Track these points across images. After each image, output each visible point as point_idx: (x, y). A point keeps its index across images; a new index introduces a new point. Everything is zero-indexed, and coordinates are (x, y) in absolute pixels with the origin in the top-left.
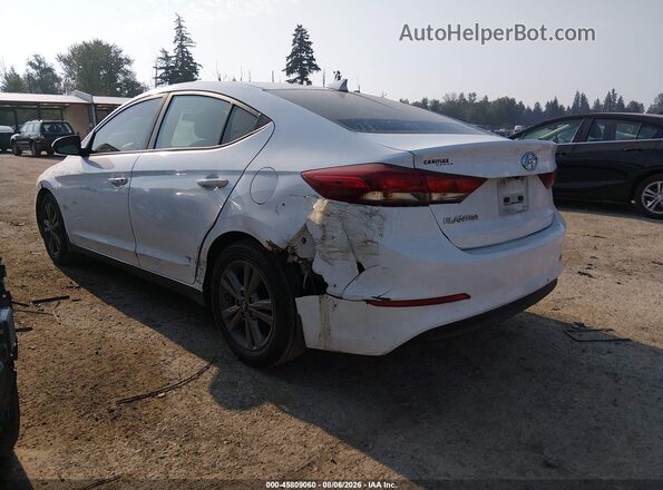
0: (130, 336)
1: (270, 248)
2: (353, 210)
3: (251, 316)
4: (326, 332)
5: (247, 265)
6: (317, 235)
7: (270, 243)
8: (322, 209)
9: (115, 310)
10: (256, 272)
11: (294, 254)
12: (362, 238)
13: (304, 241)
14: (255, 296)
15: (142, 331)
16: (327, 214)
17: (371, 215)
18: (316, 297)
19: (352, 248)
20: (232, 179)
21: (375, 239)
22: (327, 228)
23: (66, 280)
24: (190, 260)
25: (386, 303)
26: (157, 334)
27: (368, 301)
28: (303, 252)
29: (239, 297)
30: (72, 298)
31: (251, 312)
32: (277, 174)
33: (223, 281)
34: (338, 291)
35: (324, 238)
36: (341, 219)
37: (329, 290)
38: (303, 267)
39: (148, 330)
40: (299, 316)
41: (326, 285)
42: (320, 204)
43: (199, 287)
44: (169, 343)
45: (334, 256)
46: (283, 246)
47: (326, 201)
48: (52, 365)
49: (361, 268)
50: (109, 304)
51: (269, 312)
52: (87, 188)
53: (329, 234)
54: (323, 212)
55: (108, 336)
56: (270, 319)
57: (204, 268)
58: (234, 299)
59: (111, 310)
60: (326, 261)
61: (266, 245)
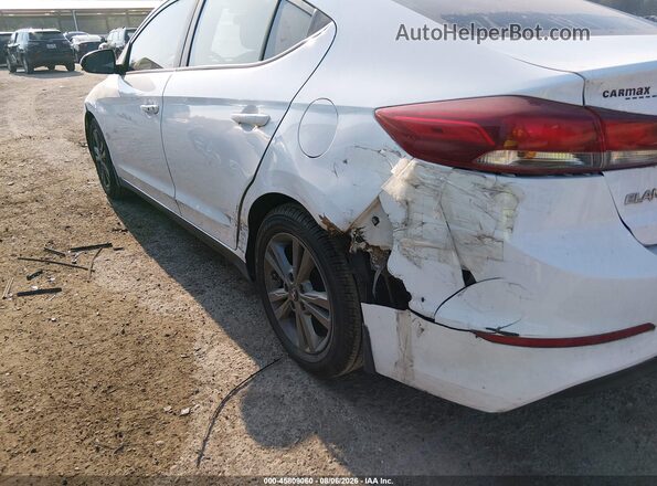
0: (166, 306)
1: (325, 227)
2: (460, 182)
3: (304, 308)
4: (407, 361)
5: (296, 242)
6: (397, 216)
7: (325, 220)
8: (406, 175)
9: (156, 266)
10: (307, 254)
11: (360, 239)
12: (474, 230)
13: (376, 220)
14: (307, 284)
15: (183, 298)
16: (414, 184)
17: (495, 191)
18: (392, 311)
19: (454, 243)
20: (275, 115)
21: (498, 234)
22: (412, 206)
23: (114, 219)
24: (230, 218)
25: (511, 339)
26: (198, 306)
27: (478, 334)
28: (375, 237)
29: (287, 281)
30: (114, 246)
31: (302, 304)
32: (336, 110)
33: (268, 256)
34: (427, 310)
35: (407, 223)
36: (438, 193)
37: (413, 304)
38: (374, 259)
39: (188, 298)
40: (366, 328)
41: (408, 297)
42: (404, 167)
43: (241, 253)
44: (209, 321)
45: (423, 253)
46: (343, 227)
47: (414, 162)
48: (68, 347)
49: (468, 279)
50: (152, 255)
51: (325, 311)
52: (123, 116)
53: (416, 217)
54: (407, 181)
55: (142, 304)
56: (326, 320)
57: (245, 233)
58: (282, 282)
59: (153, 266)
60: (409, 258)
61: (319, 221)
